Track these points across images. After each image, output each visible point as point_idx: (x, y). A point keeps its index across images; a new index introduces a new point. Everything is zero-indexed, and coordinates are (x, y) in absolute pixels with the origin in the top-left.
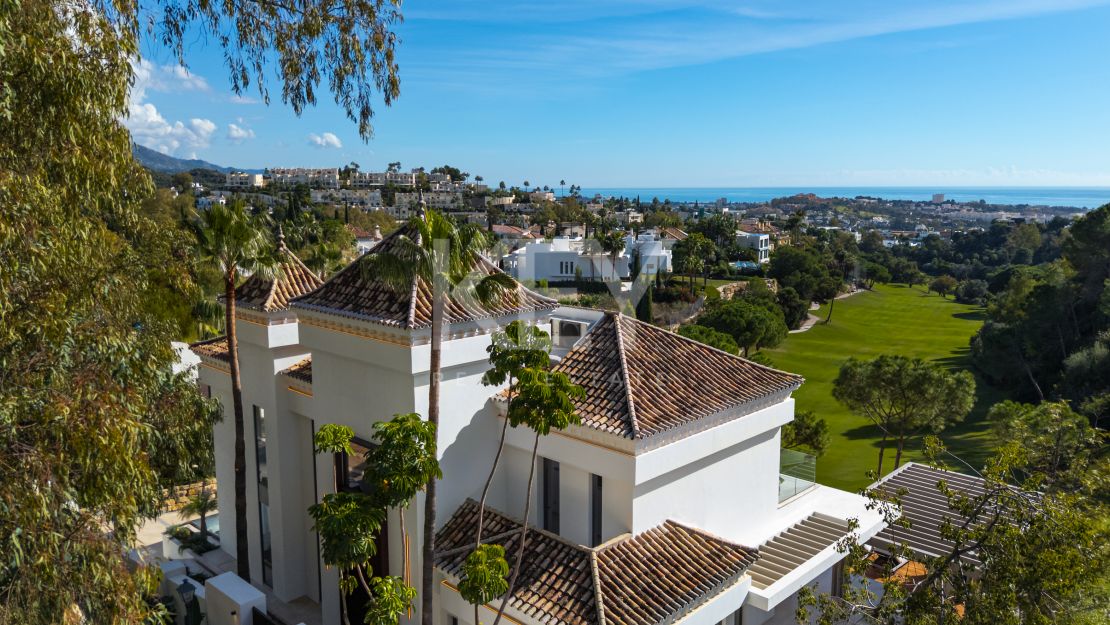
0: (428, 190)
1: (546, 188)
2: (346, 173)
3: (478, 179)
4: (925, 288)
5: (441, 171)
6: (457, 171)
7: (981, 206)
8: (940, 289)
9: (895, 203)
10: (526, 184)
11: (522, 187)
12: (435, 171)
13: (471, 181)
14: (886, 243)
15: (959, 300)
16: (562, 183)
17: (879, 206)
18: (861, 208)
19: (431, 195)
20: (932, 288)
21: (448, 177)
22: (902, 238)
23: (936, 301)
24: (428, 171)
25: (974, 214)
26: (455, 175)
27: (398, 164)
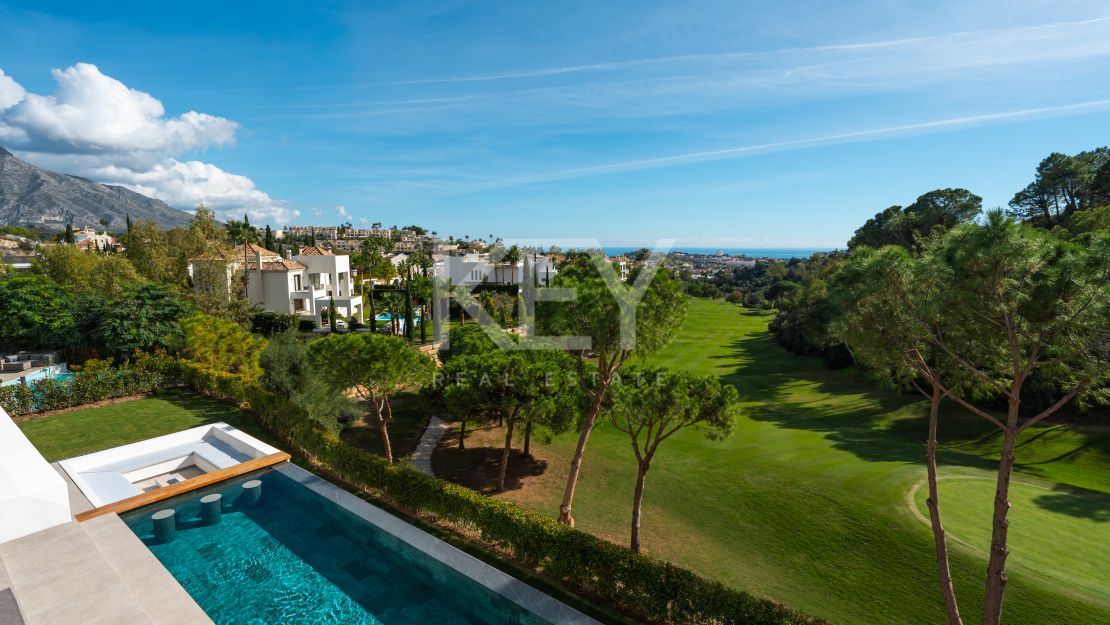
0: (400, 240)
1: (480, 240)
2: (342, 230)
3: (434, 233)
4: (723, 300)
5: (409, 228)
6: (420, 229)
7: (742, 258)
8: (732, 300)
9: (695, 256)
10: (467, 237)
11: (464, 240)
12: (405, 228)
13: (429, 235)
14: (693, 276)
15: (745, 306)
16: (491, 236)
17: (686, 257)
18: (676, 258)
19: (400, 244)
20: (727, 300)
21: (414, 233)
22: (703, 274)
23: (729, 306)
24: (400, 228)
25: (740, 262)
26: (419, 231)
27: (379, 224)
